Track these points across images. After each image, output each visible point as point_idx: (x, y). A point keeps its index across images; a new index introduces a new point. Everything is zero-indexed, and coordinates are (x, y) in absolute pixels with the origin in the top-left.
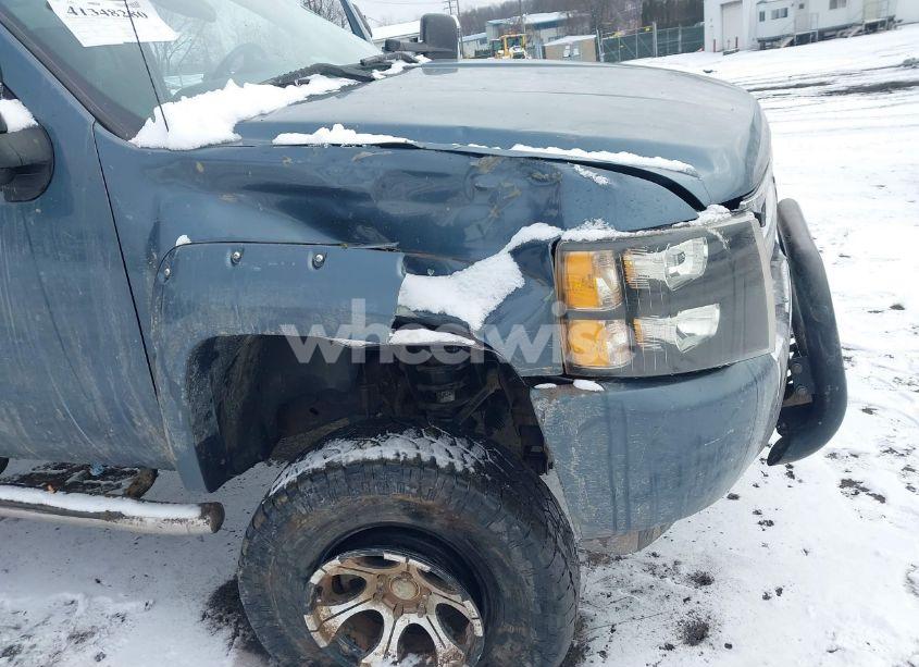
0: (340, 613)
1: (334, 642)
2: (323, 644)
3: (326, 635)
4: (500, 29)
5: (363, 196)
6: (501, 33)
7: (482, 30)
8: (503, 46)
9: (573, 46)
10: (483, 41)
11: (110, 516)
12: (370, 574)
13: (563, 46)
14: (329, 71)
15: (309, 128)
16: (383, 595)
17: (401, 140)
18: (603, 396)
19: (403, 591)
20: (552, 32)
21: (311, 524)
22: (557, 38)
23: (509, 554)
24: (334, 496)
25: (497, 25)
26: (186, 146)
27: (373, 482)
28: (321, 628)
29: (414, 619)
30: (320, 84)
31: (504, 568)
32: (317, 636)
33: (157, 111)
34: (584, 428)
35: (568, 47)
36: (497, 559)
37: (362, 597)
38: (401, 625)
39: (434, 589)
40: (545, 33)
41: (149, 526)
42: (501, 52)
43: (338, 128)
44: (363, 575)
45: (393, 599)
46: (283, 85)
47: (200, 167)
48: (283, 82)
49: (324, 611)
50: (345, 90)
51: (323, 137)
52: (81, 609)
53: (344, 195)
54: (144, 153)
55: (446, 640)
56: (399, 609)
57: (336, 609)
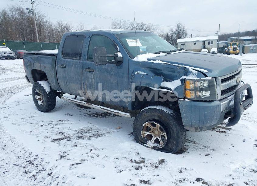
0: (147, 133)
1: (144, 137)
2: (143, 137)
3: (143, 136)
4: (232, 40)
5: (161, 70)
6: (232, 41)
7: (227, 40)
8: (230, 45)
9: (254, 47)
10: (226, 43)
11: (117, 113)
12: (152, 128)
13: (250, 47)
14: (163, 52)
15: (155, 60)
16: (153, 132)
17: (168, 63)
18: (190, 102)
19: (156, 132)
20: (249, 42)
21: (145, 116)
22: (251, 44)
23: (173, 127)
24: (148, 112)
25: (232, 39)
26: (139, 61)
27: (154, 111)
28: (143, 134)
29: (157, 137)
30: (161, 54)
31: (172, 130)
32: (142, 135)
33: (137, 56)
34: (185, 106)
35: (252, 47)
36: (171, 127)
37: (150, 132)
38: (155, 138)
39: (161, 132)
40: (247, 42)
41: (122, 115)
42: (229, 47)
43: (159, 61)
44: (151, 128)
45: (155, 134)
46: (155, 54)
47: (141, 64)
48: (155, 53)
49: (144, 132)
50: (165, 55)
51: (157, 62)
52: (108, 130)
53: (158, 70)
54: (134, 61)
55: (162, 141)
56: (155, 136)
57: (146, 132)
